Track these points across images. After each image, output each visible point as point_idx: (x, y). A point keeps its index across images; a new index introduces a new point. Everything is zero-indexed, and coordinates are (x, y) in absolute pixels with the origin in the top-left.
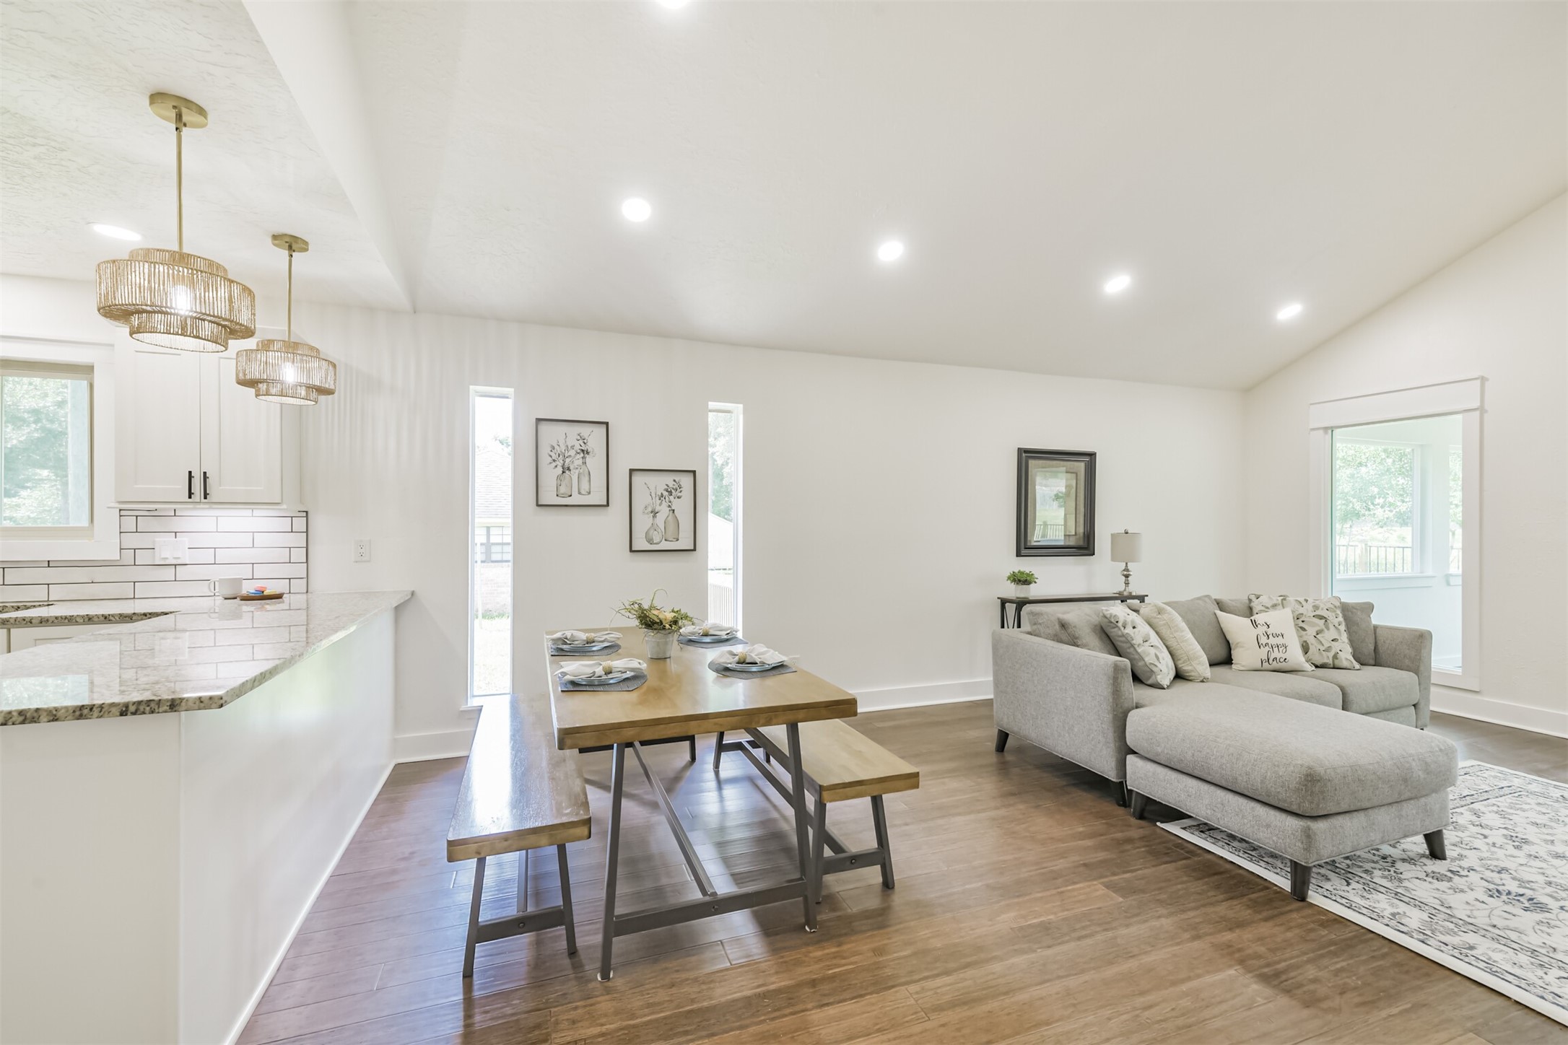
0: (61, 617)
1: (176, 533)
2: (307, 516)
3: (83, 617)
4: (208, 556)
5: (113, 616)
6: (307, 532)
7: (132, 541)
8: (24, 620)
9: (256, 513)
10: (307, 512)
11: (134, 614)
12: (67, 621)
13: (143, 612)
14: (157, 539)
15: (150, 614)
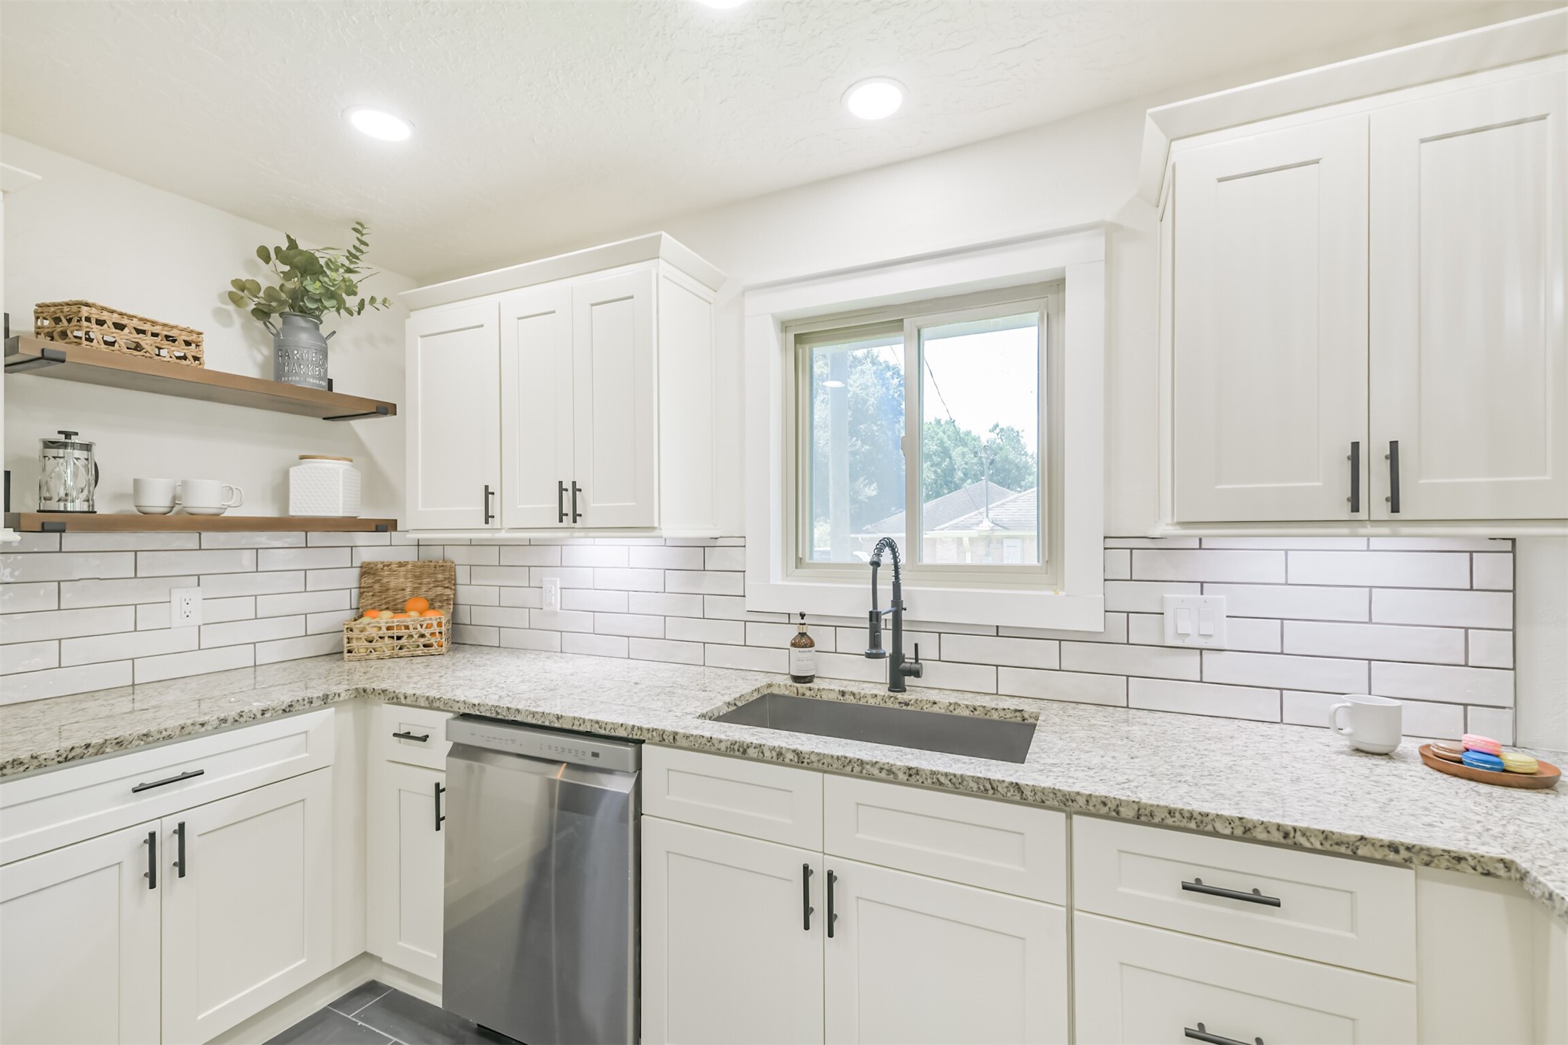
0: (1181, 812)
1: (1202, 583)
2: (1513, 551)
3: (1230, 821)
4: (1267, 636)
5: (1305, 832)
6: (1514, 591)
7: (1128, 597)
8: (1104, 804)
9: (1375, 543)
10: (1513, 540)
11: (1362, 838)
12: (1193, 825)
13: (1386, 836)
14: (1166, 595)
15: (1408, 849)
